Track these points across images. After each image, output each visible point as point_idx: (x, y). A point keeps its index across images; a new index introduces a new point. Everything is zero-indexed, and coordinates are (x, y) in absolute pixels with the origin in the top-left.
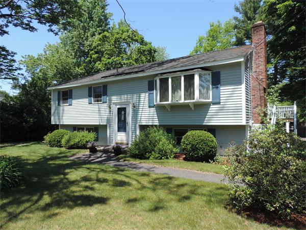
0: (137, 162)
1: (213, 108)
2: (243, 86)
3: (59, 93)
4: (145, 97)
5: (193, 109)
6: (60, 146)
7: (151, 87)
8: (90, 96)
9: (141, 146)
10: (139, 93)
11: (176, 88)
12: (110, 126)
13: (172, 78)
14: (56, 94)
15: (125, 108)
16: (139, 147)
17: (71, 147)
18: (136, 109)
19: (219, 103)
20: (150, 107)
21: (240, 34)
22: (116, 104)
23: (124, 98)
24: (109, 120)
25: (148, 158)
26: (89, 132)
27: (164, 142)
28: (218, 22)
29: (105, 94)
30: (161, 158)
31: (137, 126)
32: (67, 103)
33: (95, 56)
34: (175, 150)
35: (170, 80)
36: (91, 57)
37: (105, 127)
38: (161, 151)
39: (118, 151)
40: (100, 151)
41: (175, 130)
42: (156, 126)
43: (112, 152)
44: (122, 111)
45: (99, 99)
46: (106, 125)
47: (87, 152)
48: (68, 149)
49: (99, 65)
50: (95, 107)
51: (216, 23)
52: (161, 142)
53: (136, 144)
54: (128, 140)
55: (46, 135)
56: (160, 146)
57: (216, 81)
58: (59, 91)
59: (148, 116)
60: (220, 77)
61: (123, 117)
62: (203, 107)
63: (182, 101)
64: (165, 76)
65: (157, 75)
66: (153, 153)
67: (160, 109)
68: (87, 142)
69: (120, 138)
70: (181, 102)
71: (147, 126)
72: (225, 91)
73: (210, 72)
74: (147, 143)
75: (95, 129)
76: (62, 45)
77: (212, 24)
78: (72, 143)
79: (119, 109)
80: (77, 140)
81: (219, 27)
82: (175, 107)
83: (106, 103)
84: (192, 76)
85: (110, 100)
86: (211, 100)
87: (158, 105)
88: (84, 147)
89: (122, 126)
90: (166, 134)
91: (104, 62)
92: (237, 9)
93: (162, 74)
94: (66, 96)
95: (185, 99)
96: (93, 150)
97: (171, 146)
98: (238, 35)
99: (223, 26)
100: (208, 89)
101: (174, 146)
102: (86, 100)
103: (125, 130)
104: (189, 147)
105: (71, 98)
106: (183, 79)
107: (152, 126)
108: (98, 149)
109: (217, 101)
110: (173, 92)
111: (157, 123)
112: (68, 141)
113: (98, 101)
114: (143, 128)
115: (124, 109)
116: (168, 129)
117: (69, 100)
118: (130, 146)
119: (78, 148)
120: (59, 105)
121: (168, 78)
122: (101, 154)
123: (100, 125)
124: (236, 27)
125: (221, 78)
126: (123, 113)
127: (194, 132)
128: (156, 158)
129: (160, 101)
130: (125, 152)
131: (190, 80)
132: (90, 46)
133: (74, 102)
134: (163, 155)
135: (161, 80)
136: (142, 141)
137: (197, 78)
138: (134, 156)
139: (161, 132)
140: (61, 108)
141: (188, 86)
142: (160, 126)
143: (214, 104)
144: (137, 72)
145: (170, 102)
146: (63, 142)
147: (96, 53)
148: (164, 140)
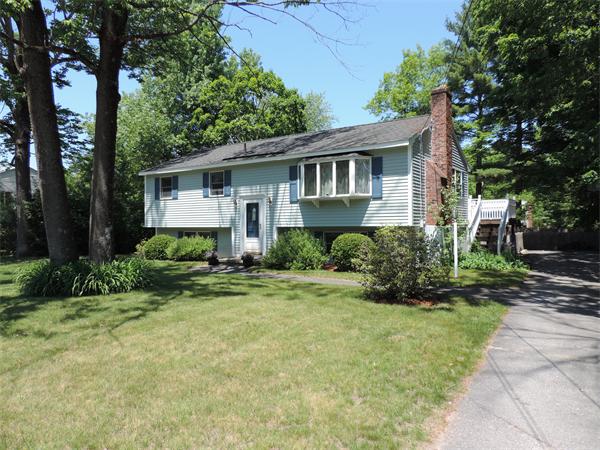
0: (274, 273)
1: (373, 205)
2: (410, 177)
3: (157, 180)
4: (284, 188)
5: (348, 205)
6: (164, 258)
7: (293, 175)
8: (205, 186)
9: (280, 253)
10: (277, 183)
11: (326, 178)
12: (235, 230)
13: (321, 165)
14: (153, 182)
15: (257, 204)
16: (277, 254)
17: (182, 259)
18: (272, 205)
19: (381, 198)
20: (292, 202)
21: (454, 71)
22: (244, 198)
23: (256, 190)
24: (233, 221)
25: (289, 269)
26: (205, 237)
27: (310, 247)
28: (419, 48)
29: (229, 184)
30: (305, 269)
31: (275, 228)
32: (170, 196)
33: (204, 117)
34: (323, 258)
35: (318, 167)
36: (198, 119)
37: (228, 231)
38: (304, 259)
39: (249, 261)
40: (223, 263)
41: (326, 234)
42: (299, 228)
43: (241, 264)
44: (252, 209)
45: (220, 190)
46: (230, 229)
47: (206, 265)
48: (177, 261)
49: (211, 133)
50: (213, 202)
51: (414, 50)
52: (305, 249)
53: (273, 251)
54: (261, 248)
55: (139, 242)
56: (304, 253)
57: (378, 170)
58: (157, 179)
59: (290, 215)
60: (381, 164)
61: (254, 216)
62: (360, 203)
63: (334, 195)
64: (311, 161)
65: (300, 159)
66: (295, 262)
67: (306, 205)
68: (203, 251)
69: (250, 245)
70: (331, 196)
71: (288, 229)
72: (388, 182)
73: (369, 158)
74: (288, 249)
75: (212, 233)
76: (144, 95)
77: (406, 52)
78: (184, 253)
79: (248, 204)
80: (190, 250)
81: (419, 56)
82: (325, 203)
83: (229, 196)
84: (346, 163)
85: (236, 193)
86: (370, 194)
87: (302, 200)
88: (200, 258)
89: (253, 230)
90: (312, 238)
91: (220, 128)
92: (450, 27)
93: (308, 158)
94: (168, 185)
95: (337, 193)
96: (214, 261)
97: (318, 254)
98: (451, 74)
99: (427, 56)
100: (367, 180)
101: (323, 254)
102: (200, 192)
103: (257, 235)
104: (340, 253)
105: (176, 188)
106: (334, 165)
107: (294, 228)
108: (220, 260)
109: (378, 195)
110: (323, 183)
111: (301, 224)
112: (177, 250)
113: (217, 193)
114: (281, 230)
115: (256, 206)
116: (317, 233)
117: (173, 191)
118: (264, 254)
119: (191, 259)
120: (157, 197)
121: (315, 164)
122: (224, 266)
123: (220, 228)
124: (448, 59)
125: (384, 166)
126: (254, 210)
127: (346, 235)
128: (299, 269)
129: (306, 195)
130: (258, 264)
131: (343, 167)
132: (194, 98)
133: (181, 194)
134: (308, 265)
135: (306, 166)
136: (281, 247)
137: (352, 166)
138: (271, 267)
139: (306, 235)
140: (162, 203)
141: (341, 175)
142: (305, 228)
143: (375, 199)
144: (273, 154)
145: (317, 196)
146: (169, 251)
147: (205, 110)
148: (309, 245)
